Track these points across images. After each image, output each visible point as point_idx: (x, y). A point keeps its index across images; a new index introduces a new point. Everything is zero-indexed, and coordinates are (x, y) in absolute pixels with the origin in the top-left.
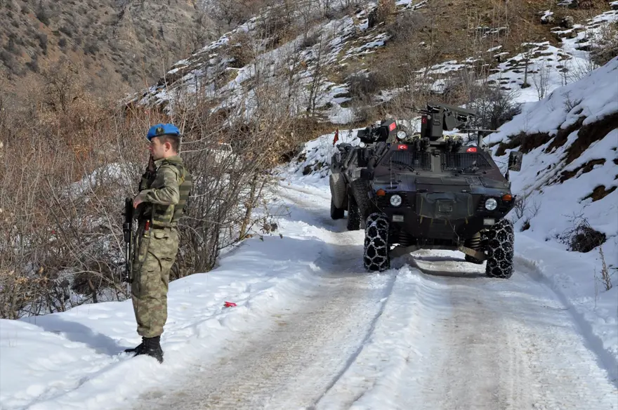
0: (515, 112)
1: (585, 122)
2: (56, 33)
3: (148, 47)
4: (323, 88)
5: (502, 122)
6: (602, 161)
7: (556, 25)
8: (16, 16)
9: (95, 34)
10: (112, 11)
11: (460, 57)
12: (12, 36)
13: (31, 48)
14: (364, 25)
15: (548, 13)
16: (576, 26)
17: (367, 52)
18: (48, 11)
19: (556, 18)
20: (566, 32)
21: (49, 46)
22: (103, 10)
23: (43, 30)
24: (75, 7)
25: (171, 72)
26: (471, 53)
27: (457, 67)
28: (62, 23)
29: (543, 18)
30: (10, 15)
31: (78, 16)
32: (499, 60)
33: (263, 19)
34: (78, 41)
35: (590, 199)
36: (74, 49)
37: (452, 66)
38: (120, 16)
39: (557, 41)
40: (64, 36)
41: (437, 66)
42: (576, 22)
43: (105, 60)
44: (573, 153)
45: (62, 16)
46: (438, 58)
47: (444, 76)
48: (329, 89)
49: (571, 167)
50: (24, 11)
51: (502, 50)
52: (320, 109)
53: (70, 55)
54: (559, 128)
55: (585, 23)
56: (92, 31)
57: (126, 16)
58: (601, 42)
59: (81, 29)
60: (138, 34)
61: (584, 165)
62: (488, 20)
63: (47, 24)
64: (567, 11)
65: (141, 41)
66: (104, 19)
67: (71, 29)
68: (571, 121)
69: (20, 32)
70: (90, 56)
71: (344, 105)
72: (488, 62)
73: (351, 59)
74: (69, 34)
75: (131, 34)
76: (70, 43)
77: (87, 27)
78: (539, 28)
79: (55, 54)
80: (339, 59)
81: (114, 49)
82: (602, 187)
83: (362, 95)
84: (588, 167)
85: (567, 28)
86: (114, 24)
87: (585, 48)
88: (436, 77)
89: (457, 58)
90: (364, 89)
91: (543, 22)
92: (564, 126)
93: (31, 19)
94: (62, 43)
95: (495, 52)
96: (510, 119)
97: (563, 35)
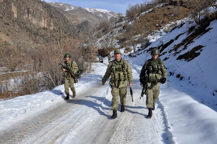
0: (151, 43)
1: (163, 44)
2: (68, 35)
3: (84, 36)
4: (114, 41)
5: (148, 46)
6: (166, 52)
7: (159, 27)
8: (61, 33)
9: (75, 35)
10: (78, 30)
11: (141, 34)
12: (60, 37)
13: (64, 39)
14: (122, 28)
15: (157, 24)
16: (163, 27)
17: (123, 34)
18: (66, 31)
19: (159, 25)
20: (161, 28)
21: (67, 38)
22: (76, 30)
23: (66, 35)
24: (71, 30)
25: (86, 40)
26: (143, 33)
27: (140, 36)
28: (69, 33)
29: (156, 25)
30: (60, 33)
31: (72, 32)
32: (148, 34)
33: (103, 29)
34: (72, 36)
35: (164, 60)
36: (71, 38)
37: (139, 35)
38: (79, 31)
39: (159, 30)
40: (69, 36)
41: (136, 36)
42: (163, 26)
43: (77, 39)
44: (161, 51)
45: (69, 32)
46: (136, 34)
47: (138, 37)
48: (115, 41)
49: (161, 54)
50: (62, 32)
51: (149, 32)
52: (114, 45)
53: (70, 39)
54: (158, 46)
55: (164, 26)
56: (74, 34)
57: (80, 31)
58: (167, 30)
59: (72, 34)
60: (83, 34)
61: (163, 53)
62: (146, 26)
63: (66, 34)
64: (161, 24)
65: (83, 35)
66: (76, 32)
67: (70, 34)
68: (161, 44)
69: (62, 36)
70: (74, 39)
71: (118, 44)
72: (146, 34)
73: (119, 35)
74: (70, 35)
75: (81, 34)
76: (70, 37)
77: (73, 34)
78: (156, 27)
79: (68, 39)
80: (117, 35)
81: (78, 37)
82: (167, 58)
83: (122, 42)
84: (164, 54)
85: (161, 27)
86: (78, 33)
87: (165, 31)
88: (136, 38)
89: (140, 34)
90: (122, 41)
91: (156, 26)
92: (159, 46)
93: (64, 33)
94: (69, 37)
95: (148, 32)
96: (150, 45)
97: (160, 29)
